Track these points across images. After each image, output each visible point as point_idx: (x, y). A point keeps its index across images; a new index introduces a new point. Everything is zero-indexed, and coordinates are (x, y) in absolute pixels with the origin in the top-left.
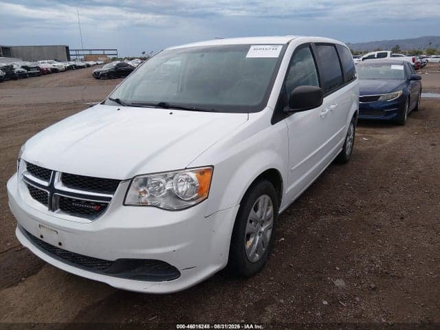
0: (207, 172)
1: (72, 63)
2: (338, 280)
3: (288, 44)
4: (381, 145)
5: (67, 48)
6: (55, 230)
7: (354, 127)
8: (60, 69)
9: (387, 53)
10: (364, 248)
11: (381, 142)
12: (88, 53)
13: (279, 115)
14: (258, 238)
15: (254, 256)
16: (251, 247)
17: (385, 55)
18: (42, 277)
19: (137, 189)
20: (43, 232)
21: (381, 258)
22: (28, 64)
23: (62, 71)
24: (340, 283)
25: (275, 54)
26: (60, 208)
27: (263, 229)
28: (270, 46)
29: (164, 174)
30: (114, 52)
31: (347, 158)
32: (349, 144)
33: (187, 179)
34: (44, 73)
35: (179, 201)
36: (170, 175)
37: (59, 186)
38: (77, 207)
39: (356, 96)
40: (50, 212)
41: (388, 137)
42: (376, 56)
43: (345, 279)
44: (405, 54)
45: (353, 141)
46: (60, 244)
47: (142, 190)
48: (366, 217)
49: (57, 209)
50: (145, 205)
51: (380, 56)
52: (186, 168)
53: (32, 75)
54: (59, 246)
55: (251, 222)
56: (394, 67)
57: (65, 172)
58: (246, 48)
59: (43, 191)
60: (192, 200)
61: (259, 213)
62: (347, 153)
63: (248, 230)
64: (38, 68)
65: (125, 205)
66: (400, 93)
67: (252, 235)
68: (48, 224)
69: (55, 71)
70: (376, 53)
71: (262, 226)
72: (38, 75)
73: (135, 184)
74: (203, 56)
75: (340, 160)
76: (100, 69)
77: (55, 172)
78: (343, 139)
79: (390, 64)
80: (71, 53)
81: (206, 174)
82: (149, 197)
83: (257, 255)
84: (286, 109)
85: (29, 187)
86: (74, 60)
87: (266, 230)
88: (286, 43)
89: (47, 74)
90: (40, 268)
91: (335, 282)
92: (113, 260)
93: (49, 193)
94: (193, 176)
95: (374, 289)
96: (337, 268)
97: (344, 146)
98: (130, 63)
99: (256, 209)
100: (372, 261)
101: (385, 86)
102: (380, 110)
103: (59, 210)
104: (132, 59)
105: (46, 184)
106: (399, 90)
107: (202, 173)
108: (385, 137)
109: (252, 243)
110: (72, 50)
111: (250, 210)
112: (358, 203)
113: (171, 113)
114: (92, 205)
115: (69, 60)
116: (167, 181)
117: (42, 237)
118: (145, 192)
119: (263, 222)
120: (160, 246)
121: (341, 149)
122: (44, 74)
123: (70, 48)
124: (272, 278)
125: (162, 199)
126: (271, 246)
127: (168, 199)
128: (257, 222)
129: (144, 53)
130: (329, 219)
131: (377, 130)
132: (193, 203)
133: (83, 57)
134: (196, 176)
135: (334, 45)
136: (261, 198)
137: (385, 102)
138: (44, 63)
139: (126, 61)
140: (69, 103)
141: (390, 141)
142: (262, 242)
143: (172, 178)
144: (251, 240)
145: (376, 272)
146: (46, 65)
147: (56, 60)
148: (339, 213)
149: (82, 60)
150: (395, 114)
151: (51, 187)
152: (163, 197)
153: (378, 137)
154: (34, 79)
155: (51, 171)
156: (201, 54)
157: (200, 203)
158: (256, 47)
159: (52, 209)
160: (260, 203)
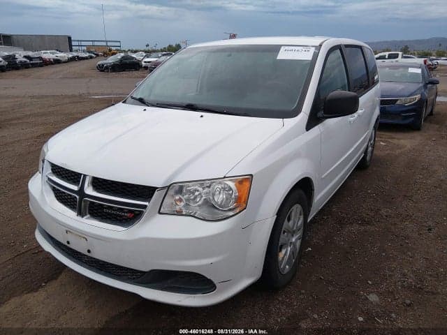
0: (246, 181)
1: (75, 54)
2: (371, 295)
3: (321, 45)
4: (400, 151)
5: (70, 38)
6: (84, 236)
7: (375, 132)
8: (63, 60)
9: (398, 54)
10: (394, 261)
11: (399, 147)
12: (91, 43)
13: (313, 121)
14: (289, 249)
15: (285, 267)
16: (283, 258)
17: (396, 56)
18: (63, 283)
19: (173, 196)
20: (70, 238)
21: (414, 272)
22: (30, 54)
23: (65, 62)
24: (373, 298)
25: (308, 56)
26: (90, 214)
27: (294, 240)
28: (302, 48)
29: (201, 182)
30: (118, 44)
31: (368, 164)
32: (370, 149)
33: (224, 189)
34: (45, 63)
35: (217, 211)
36: (208, 183)
37: (89, 190)
38: (109, 214)
39: (378, 99)
40: (79, 218)
41: (406, 142)
42: (387, 57)
43: (379, 294)
44: (414, 54)
45: (373, 146)
46: (89, 251)
47: (177, 198)
48: (393, 227)
49: (86, 215)
50: (179, 213)
51: (391, 57)
52: (225, 177)
53: (35, 65)
54: (87, 254)
55: (284, 232)
56: (411, 70)
57: (95, 176)
58: (276, 49)
59: (70, 195)
60: (230, 210)
61: (291, 222)
62: (368, 158)
63: (281, 241)
64: (40, 58)
65: (160, 213)
66: (418, 97)
67: (284, 247)
68: (76, 230)
69: (57, 62)
70: (387, 54)
71: (293, 236)
72: (41, 65)
73: (171, 192)
74: (230, 55)
75: (362, 166)
76: (105, 62)
77: (85, 176)
78: (366, 144)
79: (407, 67)
80: (73, 43)
81: (244, 183)
82: (184, 206)
83: (287, 267)
84: (320, 114)
85: (54, 190)
86: (77, 51)
87: (296, 240)
88: (318, 45)
89: (49, 64)
90: (60, 273)
91: (368, 297)
92: (146, 271)
93: (78, 197)
94: (232, 185)
95: (409, 305)
96: (370, 282)
97: (366, 152)
98: (134, 55)
99: (289, 220)
100: (404, 275)
101: (403, 89)
102: (398, 114)
103: (88, 216)
104: (136, 52)
105: (75, 188)
106: (416, 94)
107: (241, 182)
108: (402, 142)
109: (284, 254)
110: (74, 41)
111: (284, 221)
112: (383, 212)
113: (202, 116)
114: (124, 212)
115: (71, 50)
116: (204, 189)
117: (68, 243)
118: (180, 200)
119: (294, 232)
120: (196, 258)
121: (363, 154)
122: (47, 65)
123: (72, 39)
124: (303, 291)
125: (198, 208)
126: (300, 257)
127: (205, 208)
128: (289, 232)
129: (147, 46)
130: (355, 228)
131: (393, 135)
132: (231, 213)
133: (85, 48)
134: (235, 185)
135: (360, 47)
136: (294, 208)
137: (403, 106)
138: (46, 53)
139: (129, 54)
140: (74, 96)
141: (409, 146)
142: (293, 253)
143: (209, 187)
144: (284, 251)
145: (409, 287)
146: (48, 55)
147: (57, 50)
148: (364, 222)
149: (84, 51)
150: (412, 119)
151: (81, 192)
152: (199, 206)
153: (395, 141)
154: (36, 69)
155: (81, 174)
156: (227, 53)
157: (237, 214)
158: (287, 48)
159: (81, 214)
160: (293, 214)
